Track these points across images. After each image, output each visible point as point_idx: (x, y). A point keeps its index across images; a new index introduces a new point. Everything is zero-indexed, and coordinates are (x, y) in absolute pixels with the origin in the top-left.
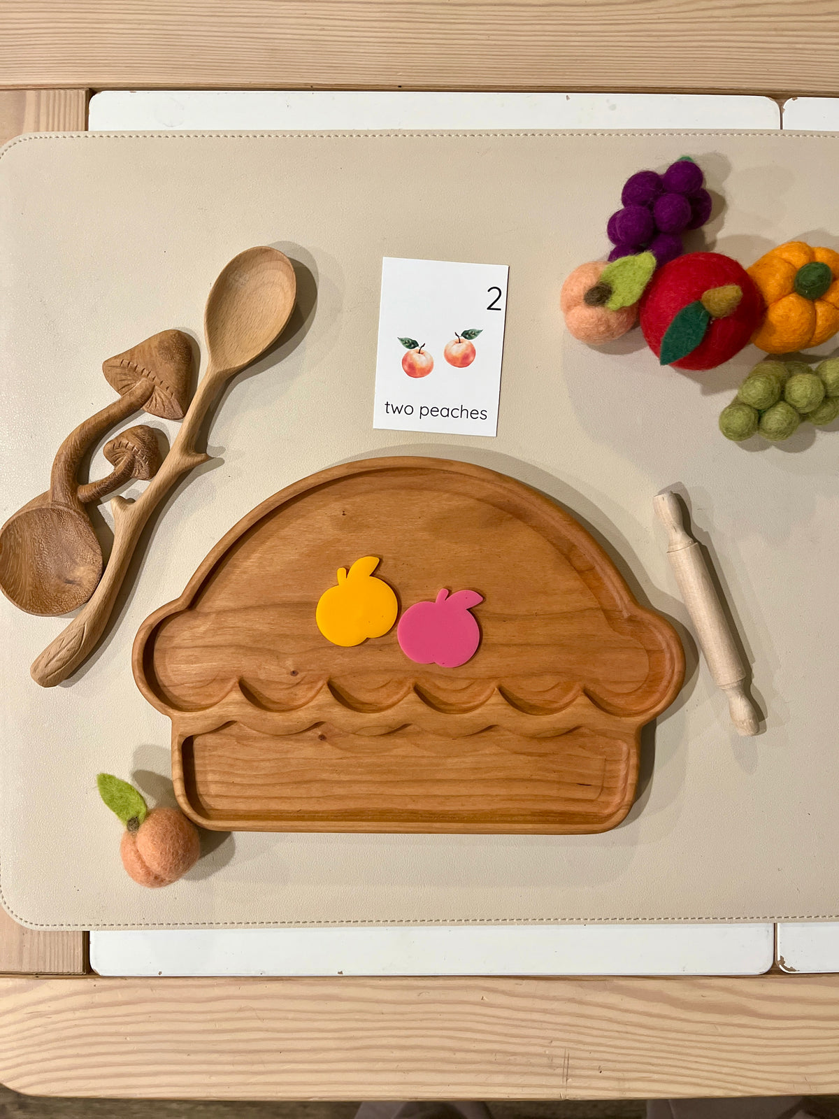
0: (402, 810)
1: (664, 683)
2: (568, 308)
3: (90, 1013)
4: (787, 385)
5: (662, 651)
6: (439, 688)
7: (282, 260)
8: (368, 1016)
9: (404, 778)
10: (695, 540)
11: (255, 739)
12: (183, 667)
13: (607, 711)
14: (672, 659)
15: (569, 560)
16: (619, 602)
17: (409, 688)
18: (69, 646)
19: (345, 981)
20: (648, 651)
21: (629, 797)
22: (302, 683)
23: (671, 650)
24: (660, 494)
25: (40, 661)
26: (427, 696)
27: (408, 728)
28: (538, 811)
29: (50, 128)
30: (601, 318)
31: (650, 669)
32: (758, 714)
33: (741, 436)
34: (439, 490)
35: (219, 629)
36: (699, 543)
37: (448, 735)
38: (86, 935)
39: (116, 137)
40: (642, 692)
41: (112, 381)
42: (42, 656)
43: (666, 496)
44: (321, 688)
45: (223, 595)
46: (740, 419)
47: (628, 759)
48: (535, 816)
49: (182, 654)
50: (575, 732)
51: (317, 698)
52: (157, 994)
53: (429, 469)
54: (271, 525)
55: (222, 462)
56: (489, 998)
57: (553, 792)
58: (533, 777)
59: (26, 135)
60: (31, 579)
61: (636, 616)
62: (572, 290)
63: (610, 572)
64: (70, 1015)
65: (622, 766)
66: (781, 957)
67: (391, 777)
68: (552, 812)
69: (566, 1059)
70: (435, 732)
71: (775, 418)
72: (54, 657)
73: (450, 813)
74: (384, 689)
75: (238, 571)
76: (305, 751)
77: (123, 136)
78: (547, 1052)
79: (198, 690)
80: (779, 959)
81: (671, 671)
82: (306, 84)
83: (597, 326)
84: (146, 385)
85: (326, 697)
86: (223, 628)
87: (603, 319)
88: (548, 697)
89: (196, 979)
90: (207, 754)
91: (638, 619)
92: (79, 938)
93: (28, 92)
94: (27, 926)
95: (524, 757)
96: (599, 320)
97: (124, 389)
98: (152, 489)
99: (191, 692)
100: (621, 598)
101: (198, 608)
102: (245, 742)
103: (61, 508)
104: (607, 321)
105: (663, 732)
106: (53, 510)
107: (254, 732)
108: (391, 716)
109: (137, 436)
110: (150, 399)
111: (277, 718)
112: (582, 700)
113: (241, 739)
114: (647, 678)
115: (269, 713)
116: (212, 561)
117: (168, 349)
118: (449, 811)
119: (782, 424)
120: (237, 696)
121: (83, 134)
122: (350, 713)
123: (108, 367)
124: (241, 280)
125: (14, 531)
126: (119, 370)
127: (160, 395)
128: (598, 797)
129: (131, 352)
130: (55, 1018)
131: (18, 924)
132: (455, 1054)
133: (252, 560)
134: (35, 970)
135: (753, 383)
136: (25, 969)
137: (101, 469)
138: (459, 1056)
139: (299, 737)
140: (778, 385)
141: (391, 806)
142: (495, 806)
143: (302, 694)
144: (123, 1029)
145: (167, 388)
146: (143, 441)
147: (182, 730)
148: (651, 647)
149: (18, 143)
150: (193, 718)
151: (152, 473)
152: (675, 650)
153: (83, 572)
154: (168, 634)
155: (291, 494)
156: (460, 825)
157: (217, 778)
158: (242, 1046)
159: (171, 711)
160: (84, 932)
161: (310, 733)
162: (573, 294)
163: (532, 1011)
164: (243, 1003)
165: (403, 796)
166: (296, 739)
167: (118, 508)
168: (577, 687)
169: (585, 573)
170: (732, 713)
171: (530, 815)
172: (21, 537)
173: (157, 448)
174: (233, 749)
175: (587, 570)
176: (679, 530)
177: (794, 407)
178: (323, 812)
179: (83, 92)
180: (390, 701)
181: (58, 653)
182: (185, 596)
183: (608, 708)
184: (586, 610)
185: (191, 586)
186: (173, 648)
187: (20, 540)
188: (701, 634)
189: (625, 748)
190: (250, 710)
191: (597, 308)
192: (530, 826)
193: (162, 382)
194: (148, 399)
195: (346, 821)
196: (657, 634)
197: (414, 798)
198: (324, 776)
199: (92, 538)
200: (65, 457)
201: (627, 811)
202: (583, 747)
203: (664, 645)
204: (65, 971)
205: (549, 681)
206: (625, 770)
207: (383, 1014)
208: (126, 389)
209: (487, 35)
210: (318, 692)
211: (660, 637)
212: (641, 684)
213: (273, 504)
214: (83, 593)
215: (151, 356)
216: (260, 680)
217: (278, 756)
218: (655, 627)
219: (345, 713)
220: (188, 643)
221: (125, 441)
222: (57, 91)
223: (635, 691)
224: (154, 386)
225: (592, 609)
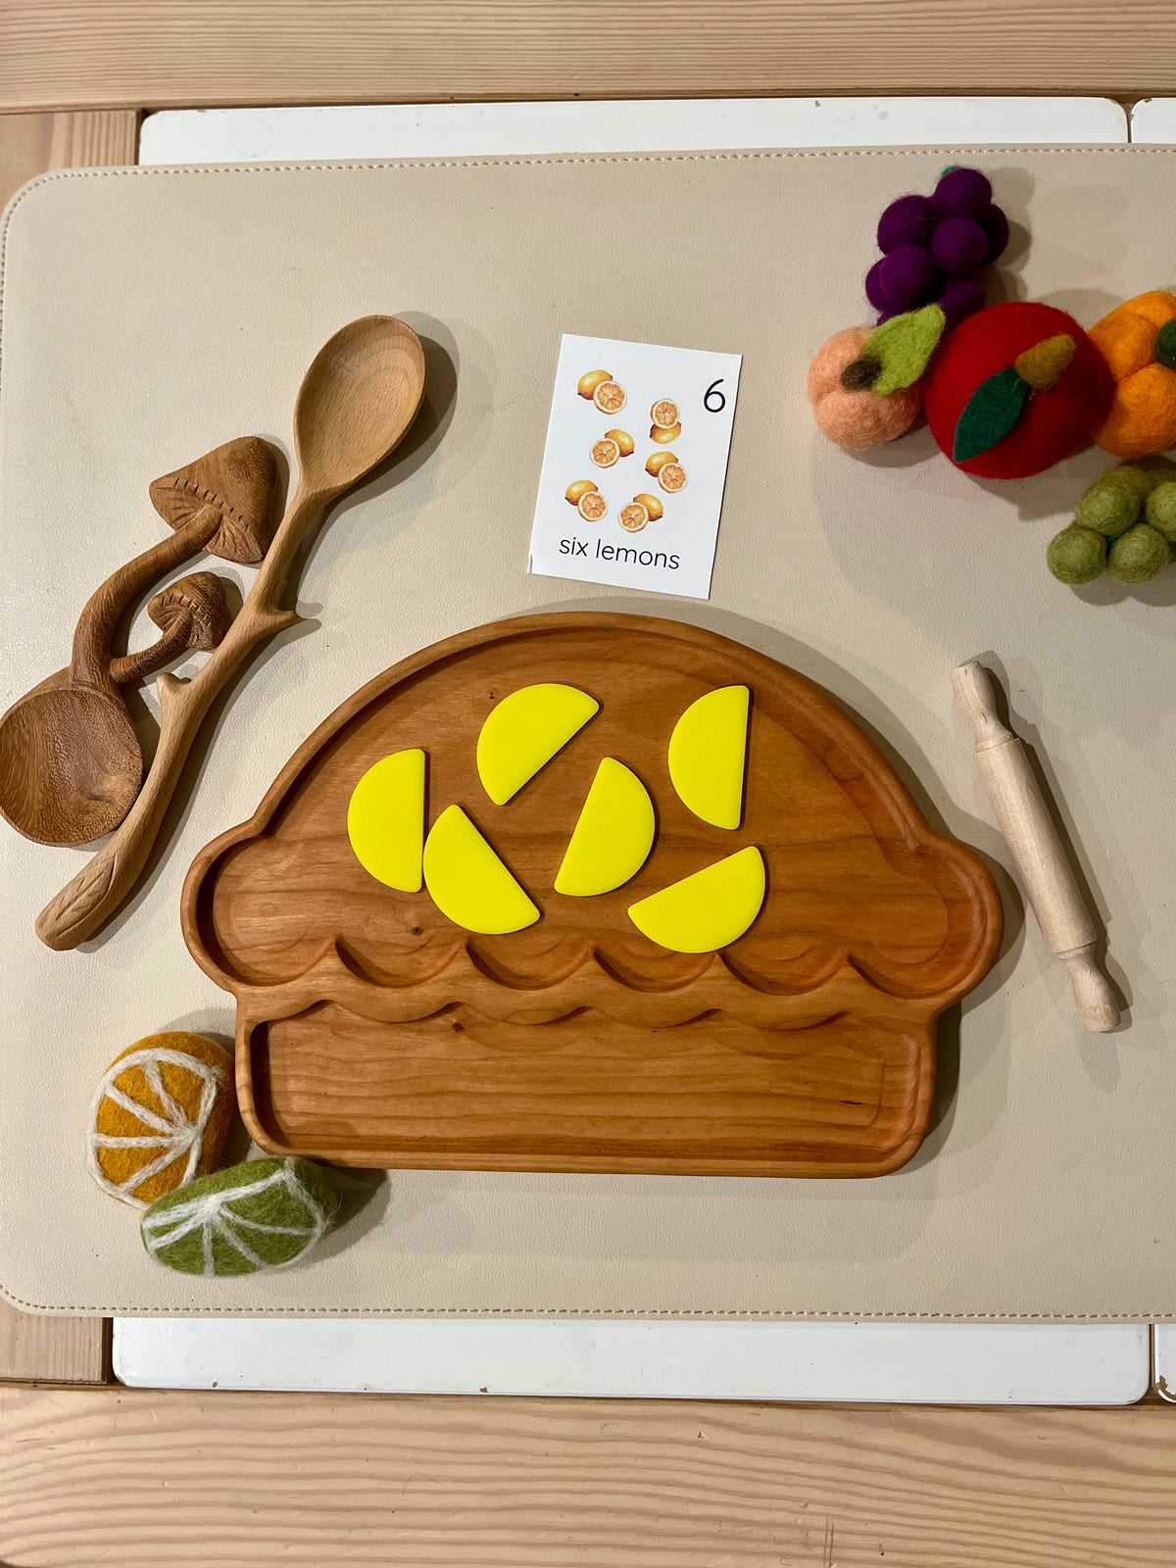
0: (577, 1138)
1: (972, 948)
2: (819, 396)
3: (112, 1443)
4: (1149, 500)
5: (967, 901)
6: (631, 955)
7: (405, 334)
8: (527, 1460)
9: (579, 1089)
10: (1015, 735)
11: (359, 1029)
12: (256, 921)
13: (884, 991)
14: (983, 912)
15: (825, 763)
16: (901, 826)
17: (587, 954)
18: (91, 889)
19: (492, 1403)
20: (946, 900)
21: (920, 1120)
22: (428, 945)
23: (981, 898)
24: (961, 666)
25: (49, 911)
26: (613, 966)
27: (587, 1013)
28: (783, 1143)
29: (86, 163)
30: (867, 407)
31: (950, 927)
32: (1118, 1000)
33: (1080, 575)
34: (631, 662)
35: (309, 864)
36: (1022, 741)
37: (644, 1025)
38: (108, 1324)
39: (176, 172)
40: (937, 962)
41: (162, 509)
42: (53, 904)
43: (970, 669)
44: (457, 952)
45: (314, 816)
46: (1079, 551)
47: (918, 1063)
48: (776, 1149)
49: (255, 901)
50: (836, 1022)
51: (450, 967)
52: (211, 1416)
53: (615, 630)
54: (386, 714)
55: (317, 625)
56: (710, 1435)
57: (805, 1114)
58: (775, 1091)
59: (52, 173)
60: (41, 795)
61: (927, 847)
62: (824, 369)
63: (887, 780)
64: (81, 1446)
65: (910, 1076)
66: (1161, 1377)
67: (560, 1089)
68: (803, 1144)
69: (829, 1533)
70: (627, 1020)
71: (1133, 548)
72: (69, 905)
73: (648, 1144)
74: (550, 956)
75: (336, 780)
76: (432, 1047)
77: (186, 171)
78: (800, 1522)
79: (276, 956)
80: (1157, 1380)
81: (981, 929)
82: (444, 95)
83: (861, 419)
84: (210, 514)
85: (463, 965)
86: (314, 864)
87: (870, 409)
88: (795, 968)
89: (268, 1395)
90: (287, 1050)
91: (931, 851)
92: (97, 1329)
93: (57, 115)
94: (22, 1308)
95: (762, 1060)
96: (864, 409)
97: (179, 521)
98: (216, 661)
99: (266, 958)
100: (905, 821)
101: (278, 835)
102: (344, 1034)
103: (85, 689)
104: (876, 412)
105: (972, 1026)
106: (74, 693)
107: (358, 1018)
108: (559, 994)
109: (195, 586)
110: (216, 536)
111: (390, 996)
112: (847, 972)
113: (338, 1029)
114: (946, 941)
115: (378, 989)
116: (298, 765)
117: (242, 462)
118: (647, 1141)
119: (1143, 555)
120: (333, 963)
121: (130, 169)
122: (498, 989)
123: (158, 489)
124: (348, 365)
125: (18, 723)
126: (172, 494)
127: (230, 528)
128: (873, 1122)
129: (191, 468)
130: (60, 1449)
131: (9, 1305)
132: (657, 1521)
133: (356, 765)
134: (33, 1374)
135: (1098, 495)
136: (18, 1373)
137: (145, 635)
138: (665, 1524)
139: (424, 1026)
140: (1135, 497)
141: (559, 1132)
142: (716, 1135)
143: (427, 961)
144: (158, 1469)
145: (240, 518)
146: (203, 592)
147: (250, 1012)
148: (951, 895)
149: (41, 183)
150: (268, 996)
151: (216, 641)
152: (988, 898)
153: (115, 784)
154: (235, 873)
155: (413, 667)
156: (664, 1161)
157: (302, 1086)
158: (335, 1500)
159: (235, 984)
160: (105, 1319)
161: (439, 1021)
162: (824, 374)
163: (777, 1456)
164: (340, 1435)
165: (576, 1118)
166: (420, 1030)
167: (166, 690)
168: (840, 954)
169: (850, 782)
170: (1077, 996)
171: (770, 1148)
172: (29, 732)
173: (225, 604)
174: (327, 1043)
175: (854, 779)
176: (990, 719)
177: (1161, 532)
178: (458, 1140)
179: (133, 114)
180: (559, 973)
181: (76, 898)
182: (259, 816)
183: (885, 986)
184: (851, 838)
185: (267, 801)
186: (241, 892)
187: (27, 737)
188: (1028, 874)
189: (912, 1047)
190: (351, 984)
191: (860, 394)
192: (769, 1164)
193: (232, 510)
194: (213, 535)
195: (491, 1153)
196: (960, 874)
197: (591, 1120)
198: (461, 1085)
199: (128, 733)
200: (93, 617)
201: (918, 1142)
202: (848, 1045)
203: (971, 892)
204: (76, 1377)
205: (796, 945)
206: (914, 1081)
207: (547, 1455)
208: (183, 520)
209: (700, 21)
210: (452, 958)
211: (964, 880)
212: (937, 950)
213: (388, 681)
214: (113, 813)
215: (218, 472)
216: (367, 941)
217: (393, 1054)
218: (957, 863)
219: (491, 989)
220: (262, 885)
221: (178, 594)
222: (97, 113)
223: (928, 960)
224: (222, 516)
225: (860, 837)
